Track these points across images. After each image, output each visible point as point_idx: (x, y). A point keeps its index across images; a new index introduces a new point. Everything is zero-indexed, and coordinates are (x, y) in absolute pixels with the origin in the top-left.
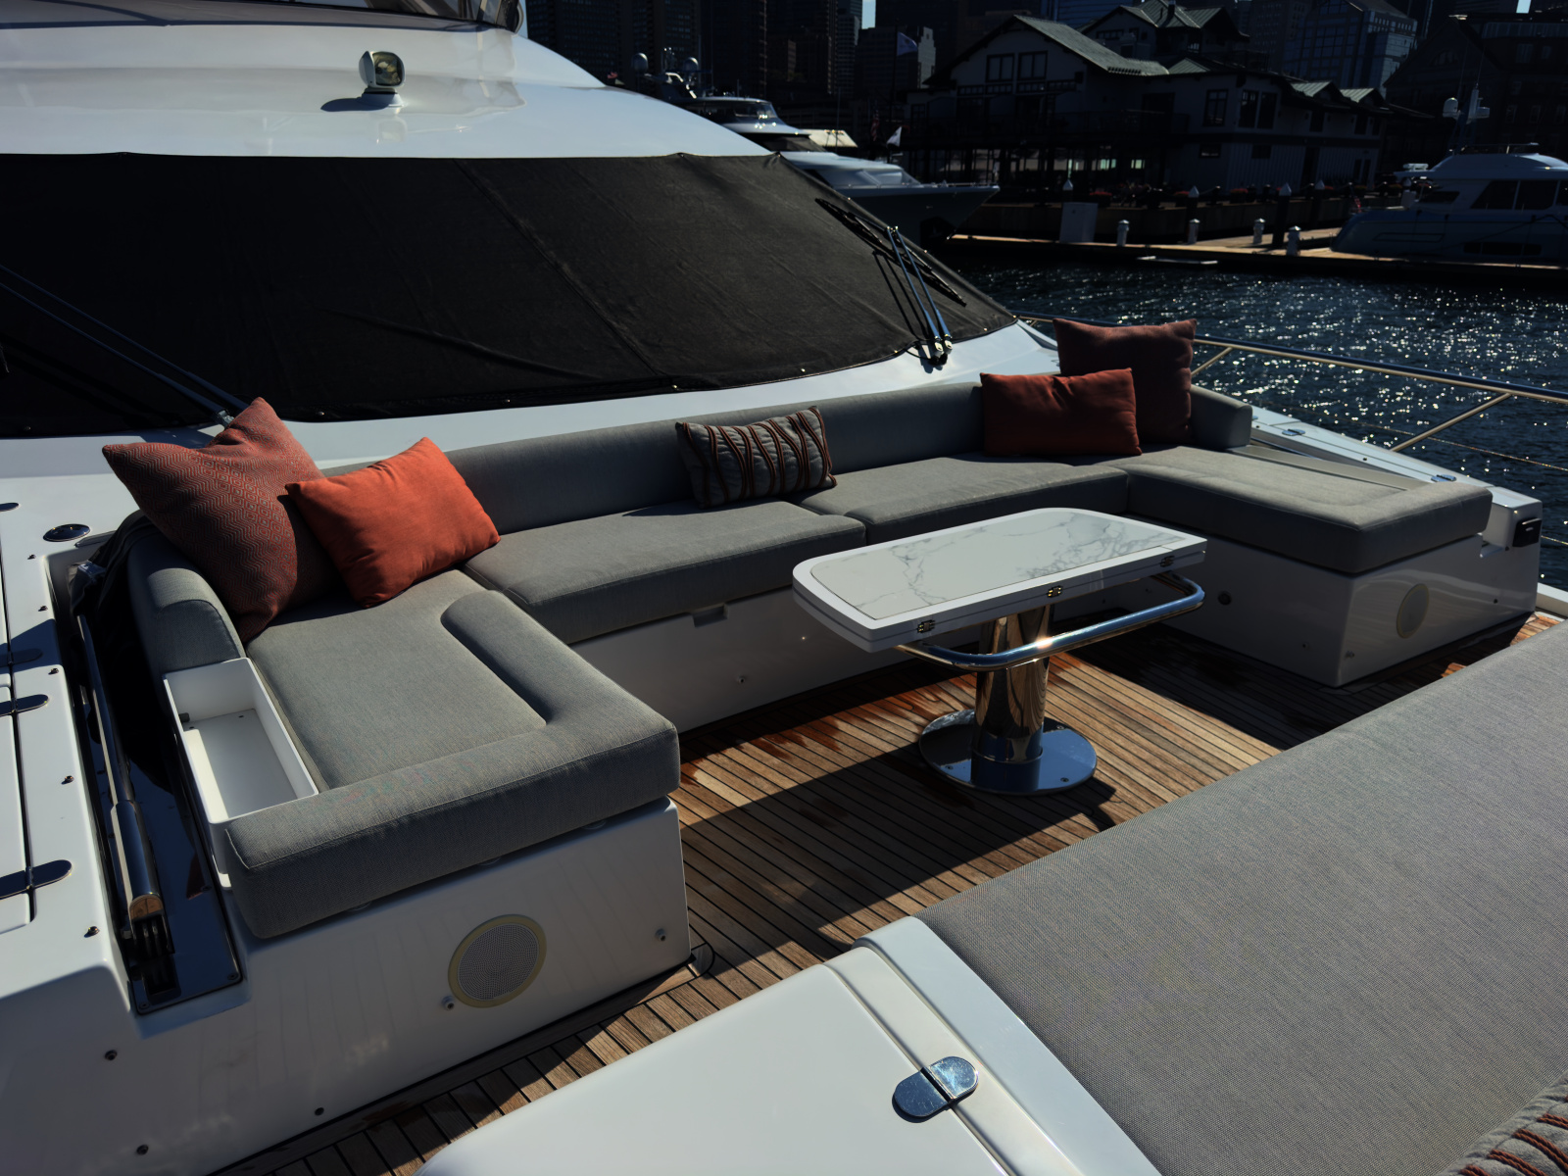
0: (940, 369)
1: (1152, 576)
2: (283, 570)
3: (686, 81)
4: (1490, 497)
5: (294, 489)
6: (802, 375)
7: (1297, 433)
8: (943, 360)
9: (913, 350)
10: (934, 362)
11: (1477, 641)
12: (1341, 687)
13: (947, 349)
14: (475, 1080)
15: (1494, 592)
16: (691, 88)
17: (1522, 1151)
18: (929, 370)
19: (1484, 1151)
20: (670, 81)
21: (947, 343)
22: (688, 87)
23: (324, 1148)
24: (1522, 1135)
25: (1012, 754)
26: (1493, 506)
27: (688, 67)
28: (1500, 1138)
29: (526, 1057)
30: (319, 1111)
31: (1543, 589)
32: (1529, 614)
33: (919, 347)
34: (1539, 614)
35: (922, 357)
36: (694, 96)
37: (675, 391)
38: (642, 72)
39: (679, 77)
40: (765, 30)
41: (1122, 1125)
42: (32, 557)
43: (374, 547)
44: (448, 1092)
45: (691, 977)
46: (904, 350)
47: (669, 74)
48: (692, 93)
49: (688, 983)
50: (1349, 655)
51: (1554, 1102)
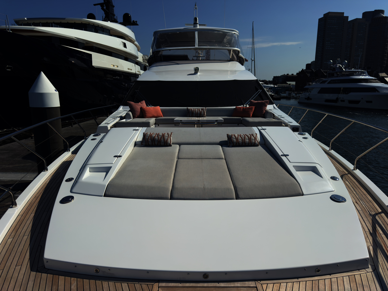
2: (138, 113)
3: (343, 66)
5: (141, 107)
16: (344, 68)
20: (338, 66)
22: (343, 68)
27: (344, 63)
36: (344, 70)
38: (330, 65)
39: (341, 65)
40: (387, 51)
43: (146, 113)
47: (338, 65)
48: (344, 69)
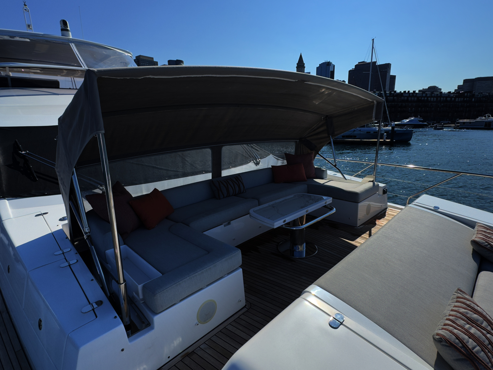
0: (259, 165)
1: (323, 207)
4: (379, 185)
6: (230, 168)
7: (336, 175)
8: (259, 163)
9: (252, 161)
10: (257, 164)
11: (380, 214)
12: (358, 227)
13: (260, 161)
14: (204, 343)
15: (381, 205)
17: (454, 314)
18: (257, 166)
19: (447, 315)
21: (259, 159)
23: (172, 367)
24: (452, 310)
25: (299, 249)
26: (379, 187)
28: (449, 312)
29: (215, 335)
30: (169, 357)
31: (389, 204)
32: (386, 208)
33: (253, 161)
34: (388, 208)
35: (254, 163)
37: (204, 173)
41: (375, 322)
42: (58, 226)
44: (199, 347)
45: (247, 310)
46: (250, 161)
49: (247, 311)
50: (359, 220)
51: (454, 303)
